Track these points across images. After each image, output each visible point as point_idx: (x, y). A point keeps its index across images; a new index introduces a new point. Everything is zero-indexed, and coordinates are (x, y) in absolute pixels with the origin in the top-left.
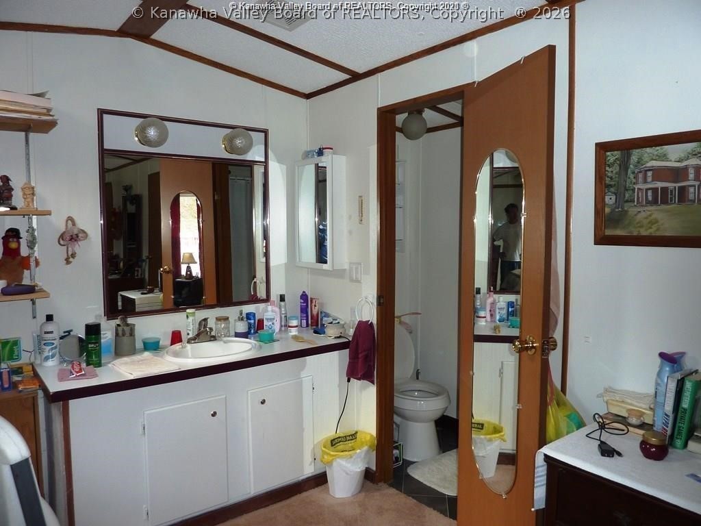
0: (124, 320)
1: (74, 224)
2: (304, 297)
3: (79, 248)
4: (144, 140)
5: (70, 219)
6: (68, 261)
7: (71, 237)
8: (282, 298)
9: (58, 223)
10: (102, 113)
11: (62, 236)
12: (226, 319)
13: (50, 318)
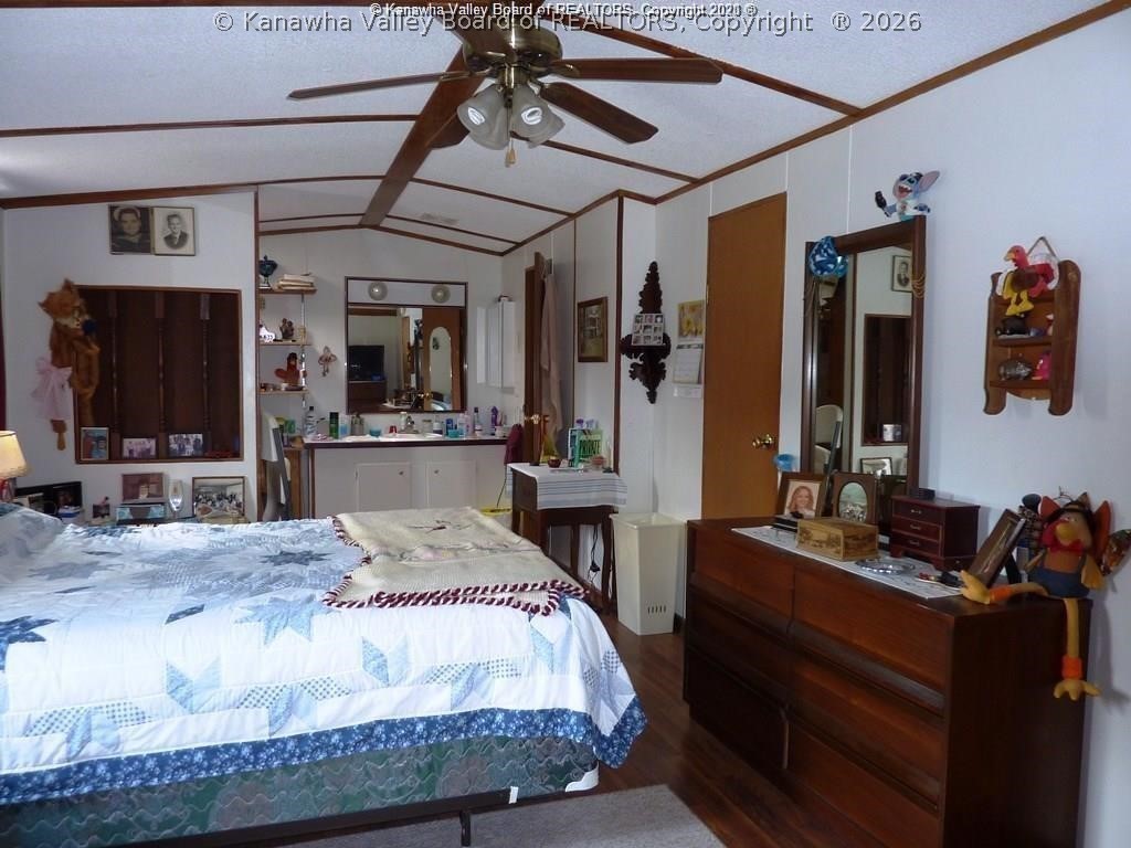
0: (358, 416)
1: (329, 351)
2: (495, 411)
3: (331, 366)
4: (372, 295)
5: (326, 348)
6: (324, 375)
7: (327, 360)
8: (476, 410)
9: (320, 351)
10: (347, 279)
11: (321, 359)
12: (430, 421)
13: (312, 408)
